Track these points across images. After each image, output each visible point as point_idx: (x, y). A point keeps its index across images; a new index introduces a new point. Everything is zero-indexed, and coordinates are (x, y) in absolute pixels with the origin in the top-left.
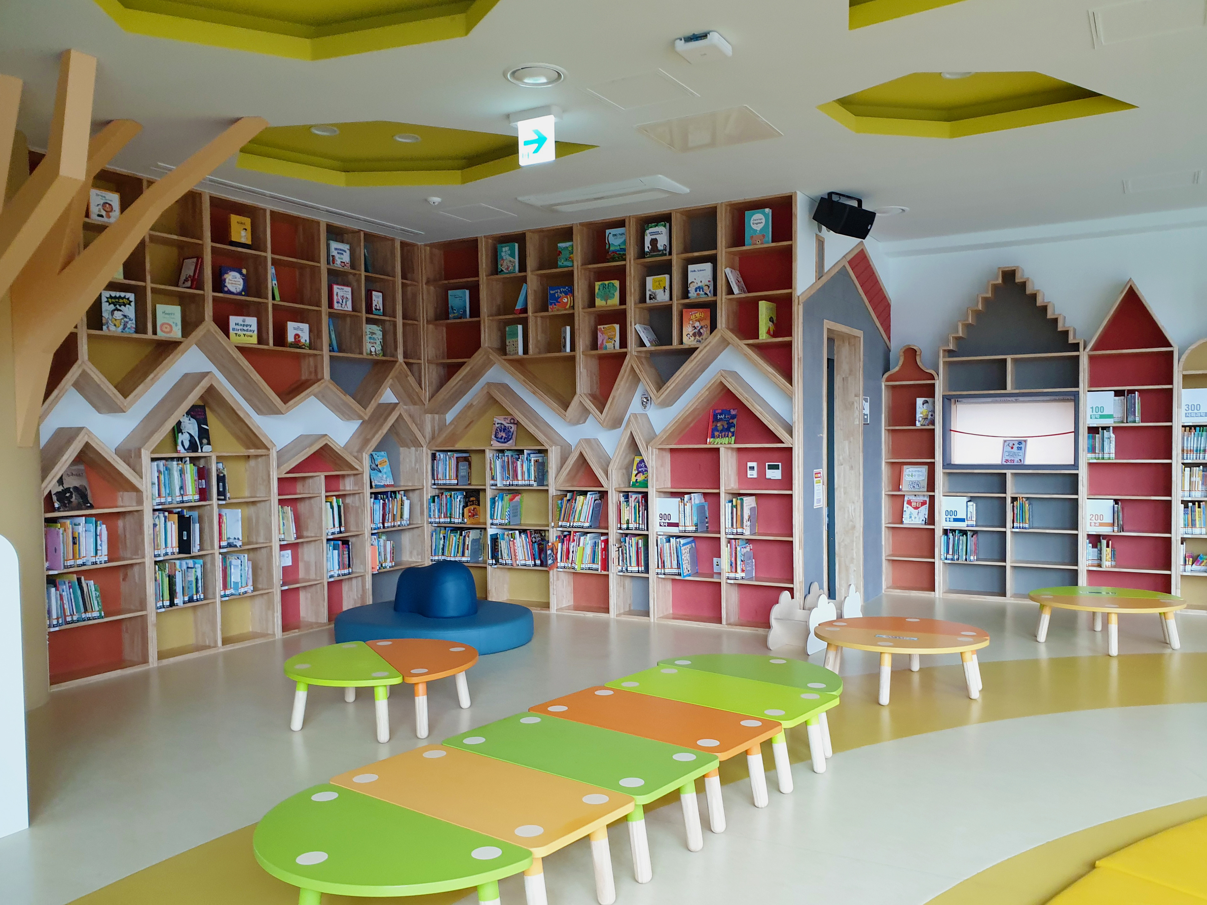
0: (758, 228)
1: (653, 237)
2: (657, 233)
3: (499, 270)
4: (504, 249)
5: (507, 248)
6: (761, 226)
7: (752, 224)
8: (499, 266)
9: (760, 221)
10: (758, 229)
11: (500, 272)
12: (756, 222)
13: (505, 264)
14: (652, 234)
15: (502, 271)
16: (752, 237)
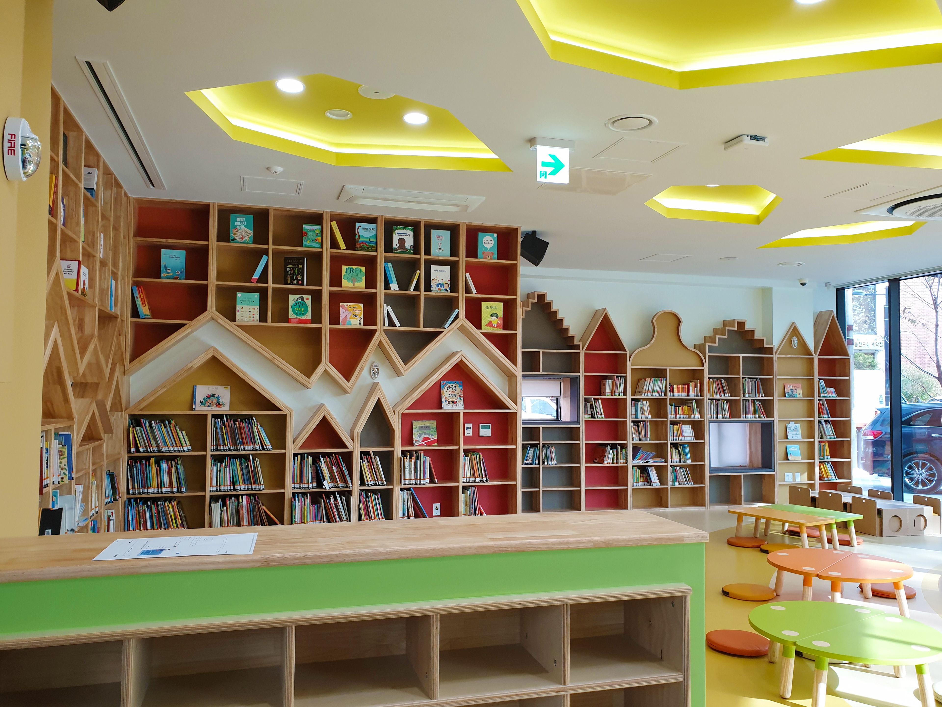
0: (489, 246)
1: (402, 237)
2: (405, 235)
3: (231, 238)
4: (238, 219)
5: (242, 219)
6: (491, 245)
7: (483, 243)
8: (231, 235)
9: (490, 242)
10: (489, 248)
11: (232, 240)
12: (487, 242)
13: (239, 233)
14: (400, 234)
15: (235, 239)
16: (483, 253)
